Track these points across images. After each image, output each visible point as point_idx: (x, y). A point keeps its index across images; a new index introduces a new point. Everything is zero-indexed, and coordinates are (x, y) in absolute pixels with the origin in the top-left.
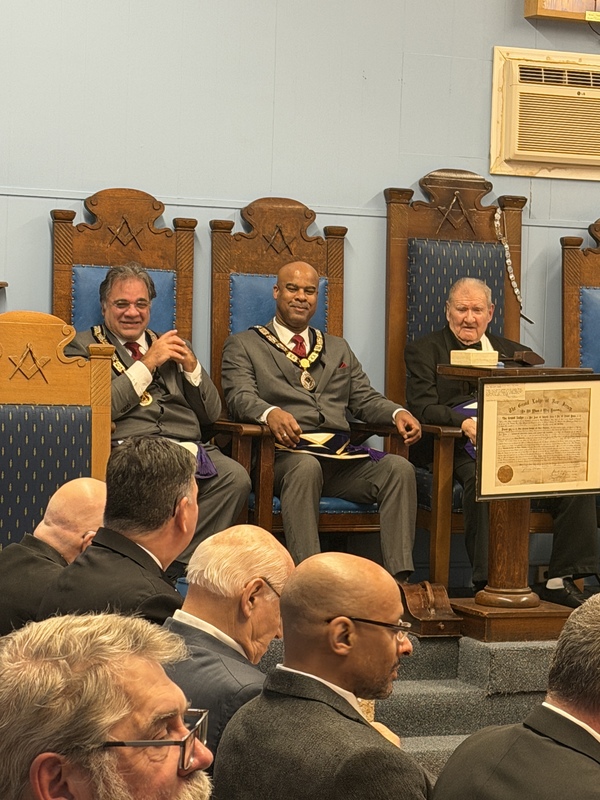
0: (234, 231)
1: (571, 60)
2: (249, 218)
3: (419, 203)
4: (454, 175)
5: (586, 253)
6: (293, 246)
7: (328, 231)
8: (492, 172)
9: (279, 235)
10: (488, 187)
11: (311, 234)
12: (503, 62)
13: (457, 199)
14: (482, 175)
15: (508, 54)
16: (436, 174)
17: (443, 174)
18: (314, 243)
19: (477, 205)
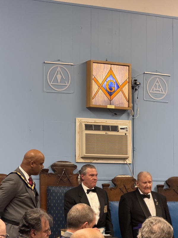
1: (103, 122)
3: (51, 174)
4: (63, 163)
5: (111, 189)
8: (77, 162)
10: (75, 167)
12: (79, 123)
13: (65, 172)
14: (73, 163)
15: (81, 120)
16: (57, 163)
17: (59, 163)
19: (72, 174)
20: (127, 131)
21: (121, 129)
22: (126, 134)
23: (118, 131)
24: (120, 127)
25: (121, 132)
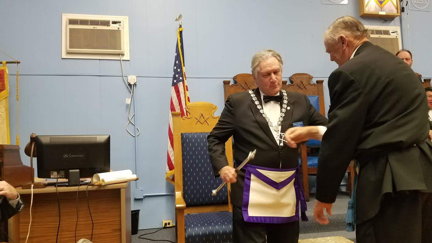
0: (287, 84)
2: (292, 80)
6: (307, 87)
7: (317, 82)
9: (302, 84)
11: (312, 83)
18: (313, 86)
20: (397, 34)
21: (392, 33)
22: (396, 37)
23: (390, 35)
24: (391, 31)
25: (393, 36)
